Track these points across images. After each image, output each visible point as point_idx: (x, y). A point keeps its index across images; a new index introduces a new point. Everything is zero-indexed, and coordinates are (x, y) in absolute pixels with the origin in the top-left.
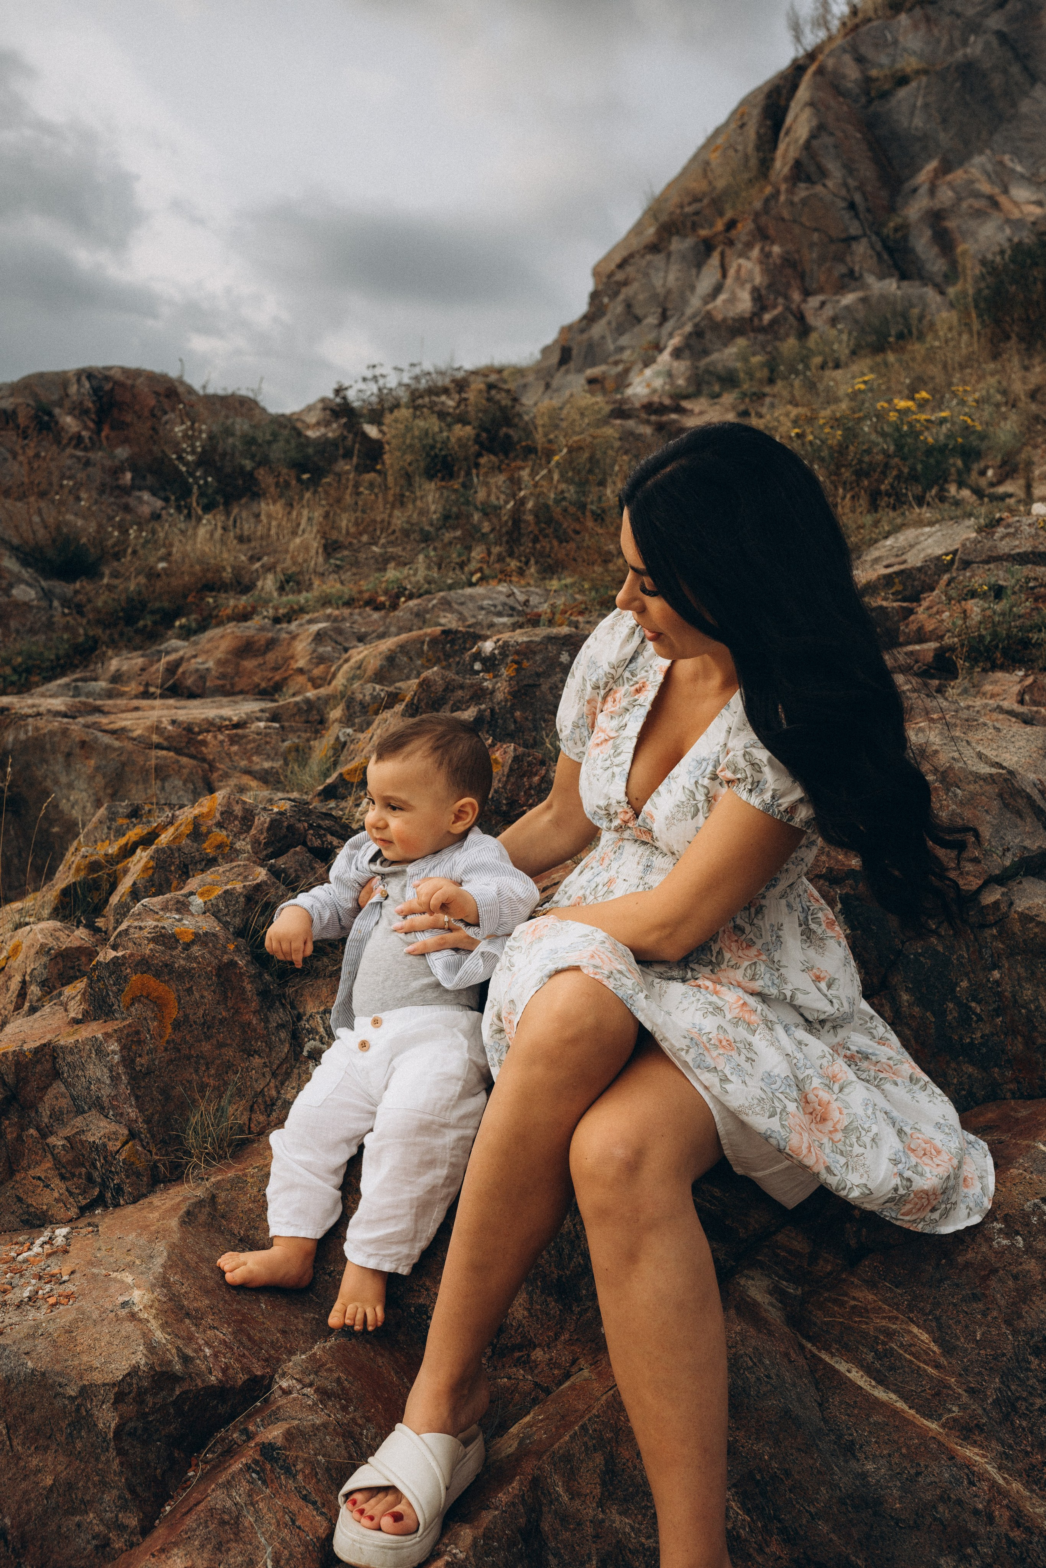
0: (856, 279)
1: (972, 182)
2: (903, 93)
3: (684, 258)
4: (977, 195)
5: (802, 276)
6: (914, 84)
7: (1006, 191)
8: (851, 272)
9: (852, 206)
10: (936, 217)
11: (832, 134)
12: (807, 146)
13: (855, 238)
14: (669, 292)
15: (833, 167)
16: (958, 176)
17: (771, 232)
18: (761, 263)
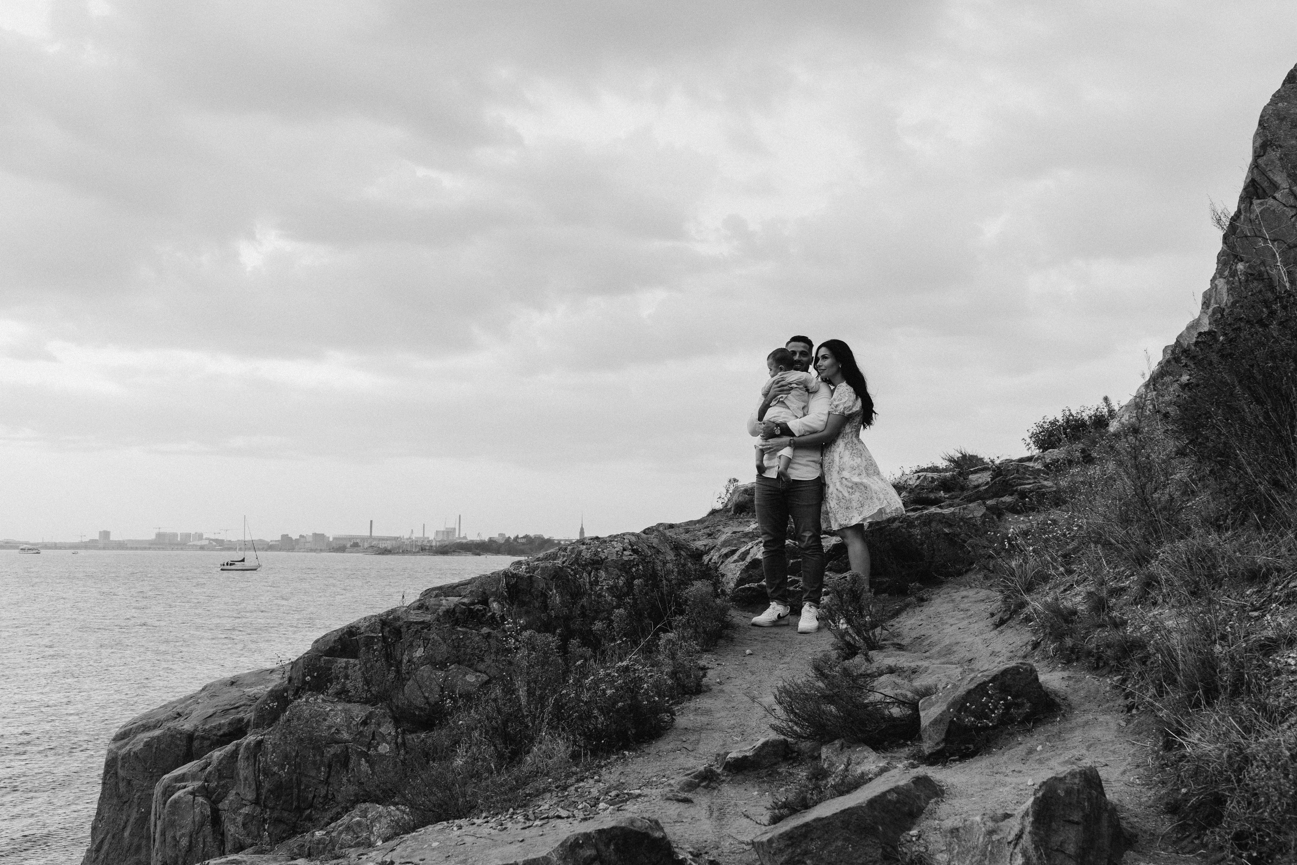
18: (1228, 283)
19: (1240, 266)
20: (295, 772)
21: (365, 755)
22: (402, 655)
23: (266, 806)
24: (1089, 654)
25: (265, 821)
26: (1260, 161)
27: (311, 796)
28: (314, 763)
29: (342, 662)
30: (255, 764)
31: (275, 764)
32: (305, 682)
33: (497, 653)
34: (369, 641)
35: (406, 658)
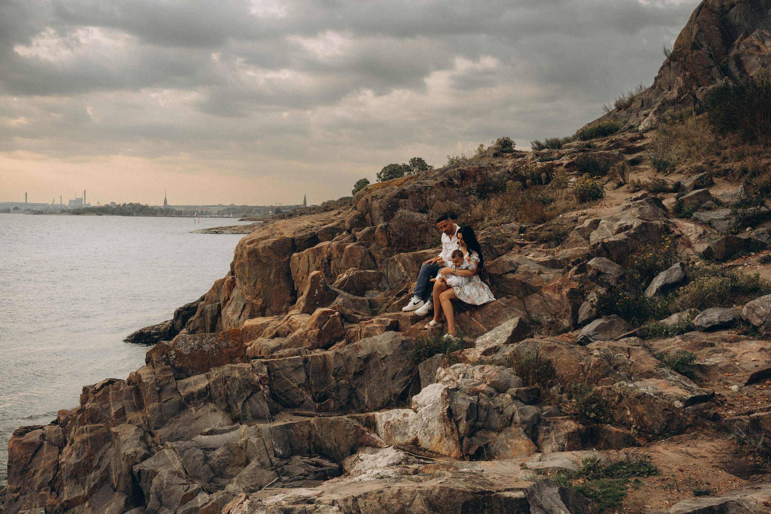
0: (714, 80)
1: (752, 41)
2: (732, 10)
3: (675, 69)
4: (753, 46)
5: (697, 81)
6: (736, 7)
7: (763, 43)
8: (712, 77)
9: (711, 56)
10: (737, 57)
11: (704, 32)
12: (696, 38)
13: (713, 67)
14: (671, 81)
15: (704, 44)
16: (747, 40)
17: (687, 67)
18: (683, 78)
19: (688, 73)
20: (406, 234)
21: (435, 227)
22: (426, 197)
23: (394, 246)
24: (714, 173)
25: (394, 251)
26: (697, 36)
27: (413, 242)
28: (414, 231)
29: (402, 200)
30: (386, 233)
31: (397, 232)
32: (388, 208)
33: (462, 197)
34: (412, 193)
35: (428, 199)
